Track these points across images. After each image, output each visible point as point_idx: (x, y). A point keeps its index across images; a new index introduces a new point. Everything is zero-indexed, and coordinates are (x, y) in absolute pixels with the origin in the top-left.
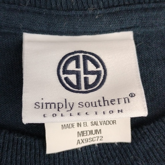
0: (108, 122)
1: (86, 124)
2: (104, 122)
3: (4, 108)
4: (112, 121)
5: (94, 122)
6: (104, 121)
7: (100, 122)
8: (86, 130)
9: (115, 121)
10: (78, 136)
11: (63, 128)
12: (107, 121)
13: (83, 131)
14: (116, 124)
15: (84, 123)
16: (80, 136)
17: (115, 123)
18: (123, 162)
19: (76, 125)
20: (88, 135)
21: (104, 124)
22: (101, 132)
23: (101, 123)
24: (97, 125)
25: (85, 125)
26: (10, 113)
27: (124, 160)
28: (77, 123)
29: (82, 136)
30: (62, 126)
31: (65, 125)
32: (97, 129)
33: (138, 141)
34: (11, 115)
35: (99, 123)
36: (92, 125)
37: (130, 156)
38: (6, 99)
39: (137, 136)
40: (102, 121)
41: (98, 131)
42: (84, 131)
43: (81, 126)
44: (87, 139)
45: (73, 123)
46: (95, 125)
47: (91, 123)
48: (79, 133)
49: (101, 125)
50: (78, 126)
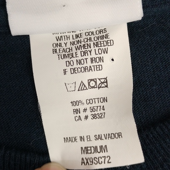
0: (113, 135)
1: (90, 137)
2: (109, 136)
3: (7, 119)
4: (117, 133)
5: (98, 136)
6: (109, 134)
7: (104, 135)
8: (90, 146)
9: (121, 133)
10: (82, 153)
11: (66, 141)
12: (111, 134)
13: (86, 146)
14: (122, 137)
15: (87, 136)
16: (84, 154)
17: (120, 136)
18: (150, 166)
19: (78, 139)
20: (93, 153)
21: (109, 138)
22: (107, 150)
23: (106, 136)
24: (101, 139)
25: (89, 139)
26: (14, 124)
27: (151, 162)
28: (80, 137)
29: (86, 154)
30: (64, 138)
31: (67, 138)
32: (102, 145)
33: (165, 138)
34: (16, 127)
35: (103, 137)
36: (96, 139)
37: (158, 157)
38: (7, 109)
39: (164, 132)
40: (106, 134)
41: (104, 148)
42: (88, 147)
43: (84, 140)
44: (92, 159)
45: (76, 136)
46: (99, 139)
47: (95, 137)
48: (83, 149)
49: (106, 139)
50: (81, 140)
